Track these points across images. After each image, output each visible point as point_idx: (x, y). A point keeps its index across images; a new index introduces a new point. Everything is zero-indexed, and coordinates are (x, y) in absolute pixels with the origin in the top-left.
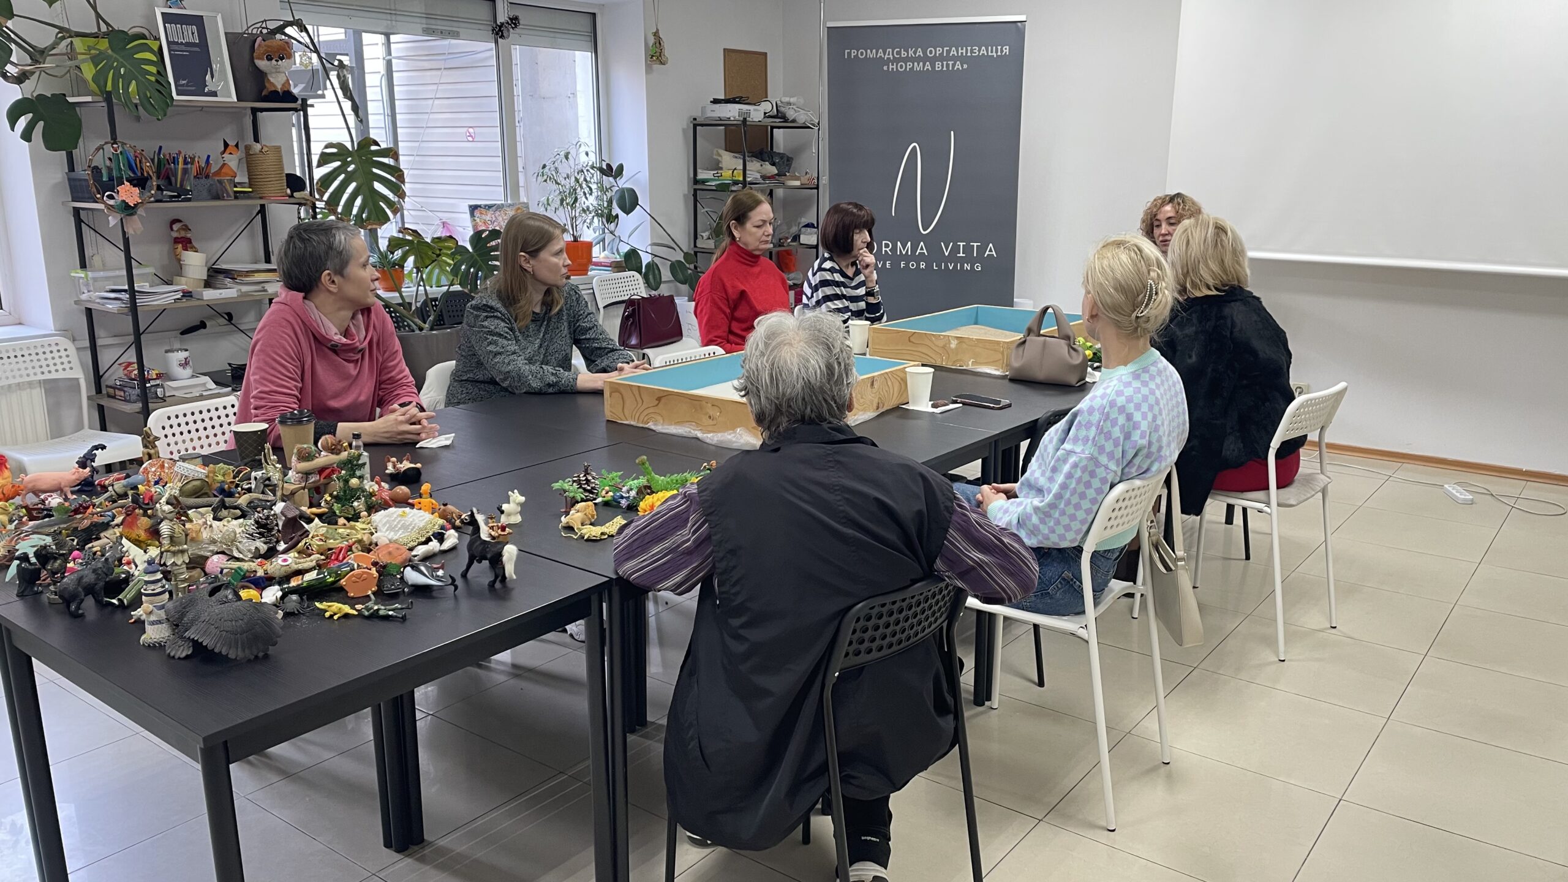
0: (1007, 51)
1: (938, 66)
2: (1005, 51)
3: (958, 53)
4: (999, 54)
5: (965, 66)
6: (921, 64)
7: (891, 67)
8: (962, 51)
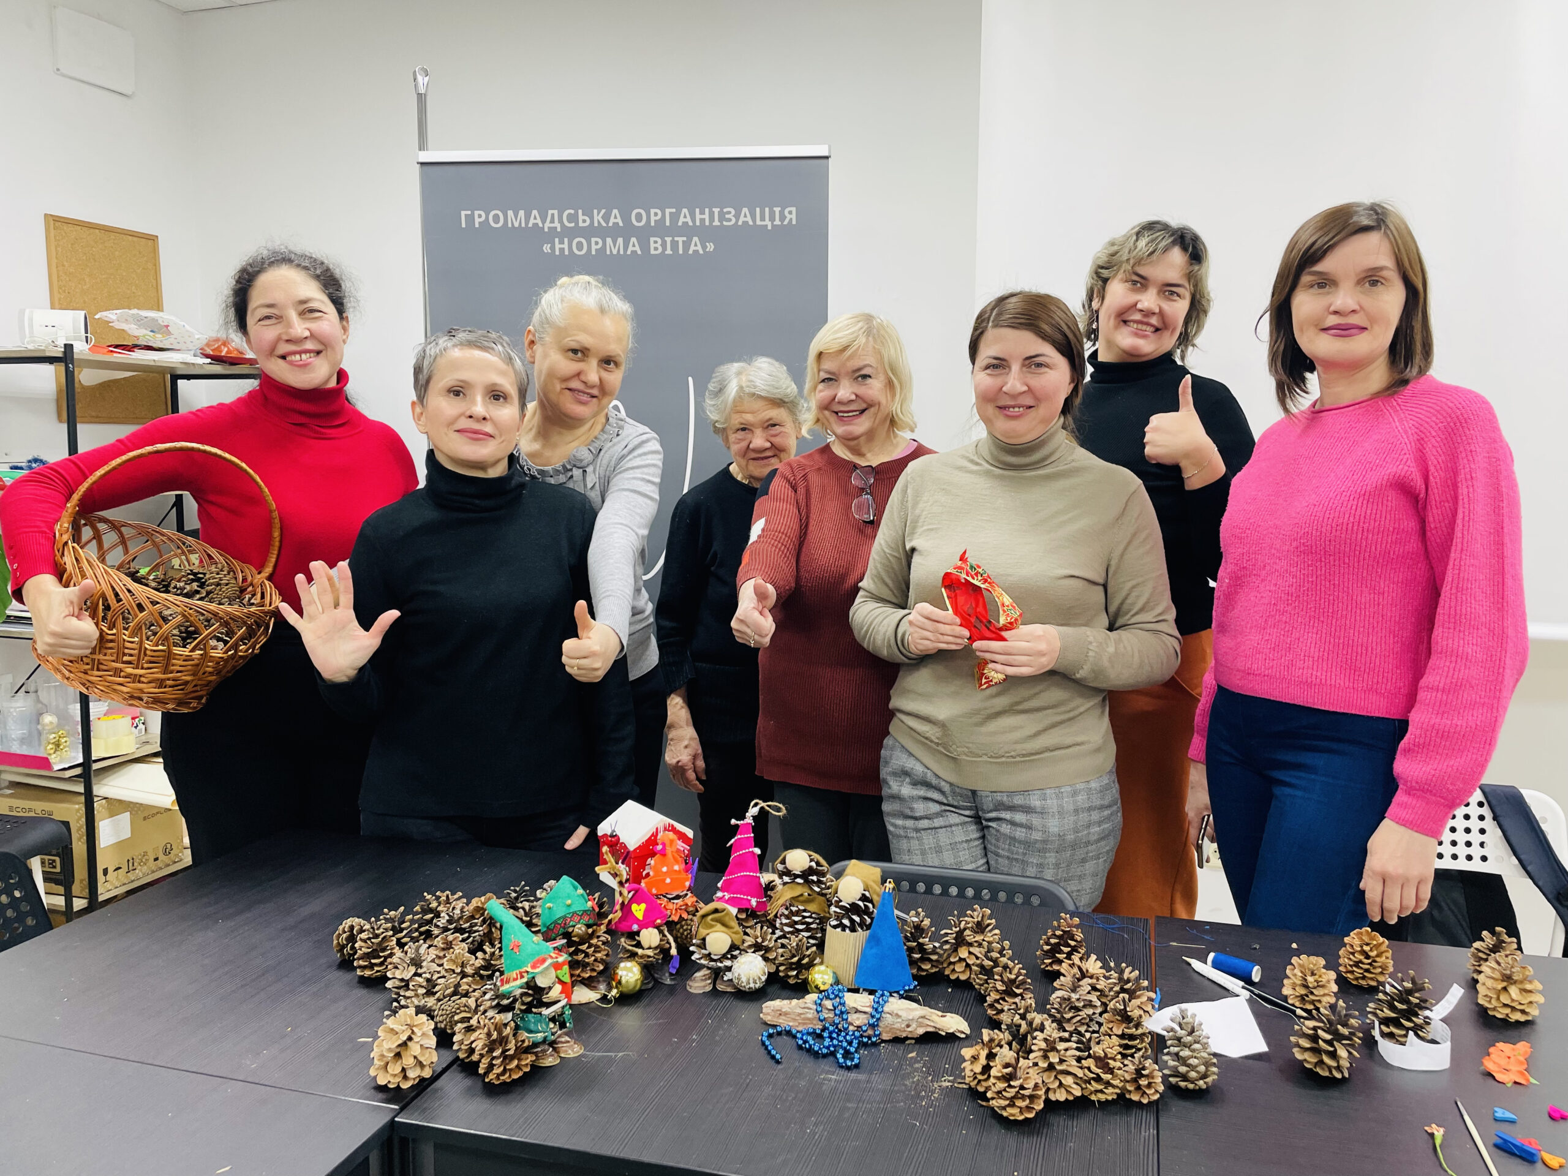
0: (794, 216)
1: (655, 245)
2: (789, 217)
3: (694, 221)
4: (777, 222)
5: (710, 247)
6: (620, 240)
7: (558, 246)
8: (702, 217)
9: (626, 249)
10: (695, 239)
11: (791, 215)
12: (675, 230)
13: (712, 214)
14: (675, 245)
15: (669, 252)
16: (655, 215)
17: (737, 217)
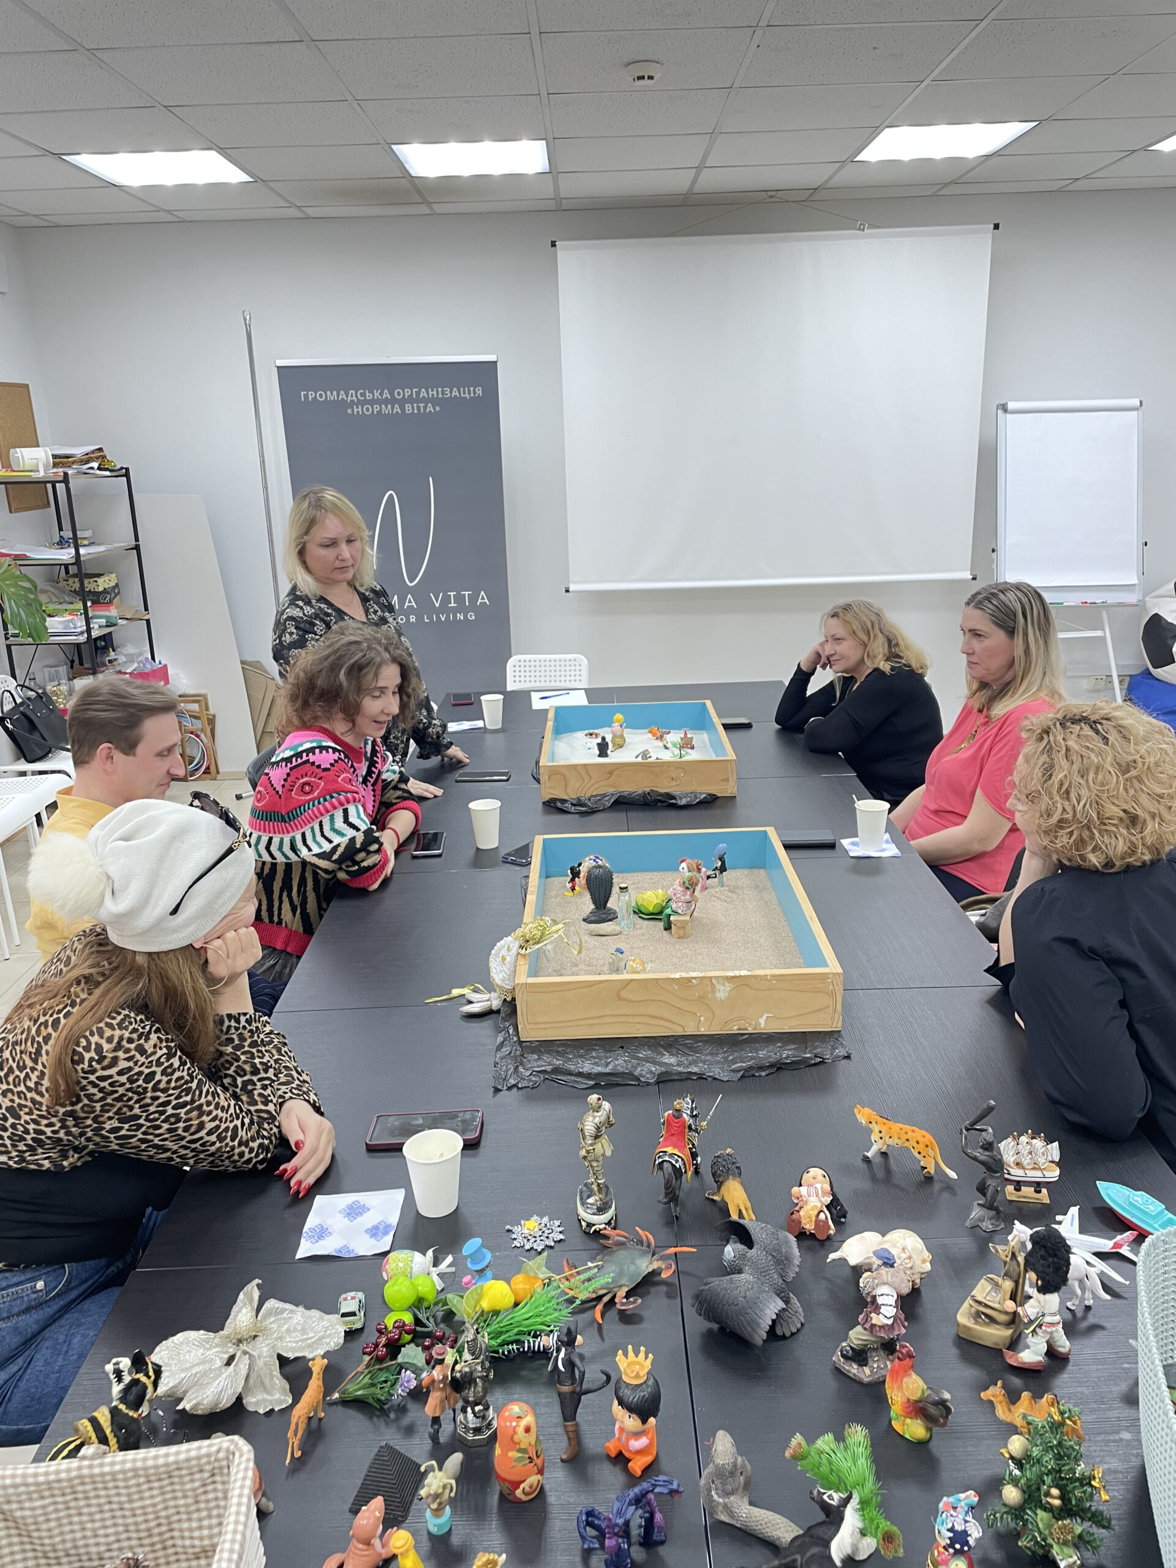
0: (481, 392)
1: (408, 408)
2: (477, 392)
3: (428, 394)
4: (472, 395)
5: (438, 408)
6: (389, 406)
7: (355, 410)
8: (432, 393)
9: (392, 410)
10: (430, 405)
11: (479, 391)
12: (418, 400)
13: (437, 391)
14: (419, 408)
15: (416, 411)
16: (408, 393)
17: (451, 392)
